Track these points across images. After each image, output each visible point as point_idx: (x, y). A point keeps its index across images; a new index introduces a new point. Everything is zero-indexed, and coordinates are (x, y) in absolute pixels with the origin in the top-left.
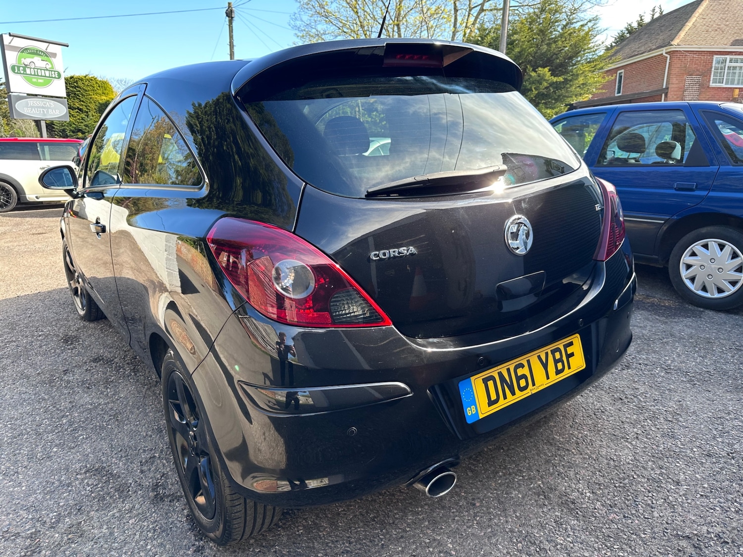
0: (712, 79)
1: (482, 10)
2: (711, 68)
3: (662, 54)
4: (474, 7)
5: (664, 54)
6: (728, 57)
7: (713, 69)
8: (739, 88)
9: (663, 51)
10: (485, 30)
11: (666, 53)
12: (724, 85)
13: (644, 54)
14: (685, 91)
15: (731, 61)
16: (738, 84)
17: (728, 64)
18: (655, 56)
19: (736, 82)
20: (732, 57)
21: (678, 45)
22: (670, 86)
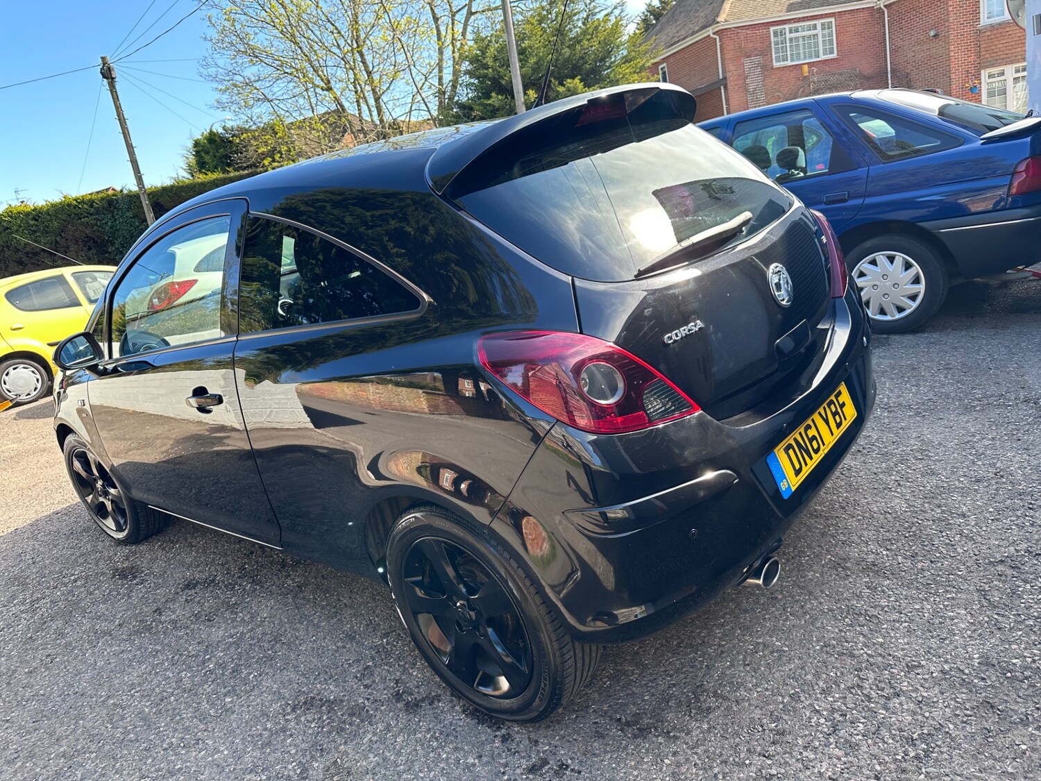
0: (774, 58)
1: (470, 13)
2: (770, 44)
3: (709, 36)
4: (458, 11)
5: (712, 36)
6: (787, 27)
7: (773, 45)
8: (808, 63)
9: (710, 31)
10: (483, 40)
11: (714, 34)
12: (789, 63)
13: (687, 40)
14: (746, 78)
15: (791, 32)
16: (805, 58)
17: (788, 35)
18: (701, 40)
19: (802, 56)
20: (791, 26)
21: (726, 21)
22: (728, 75)
